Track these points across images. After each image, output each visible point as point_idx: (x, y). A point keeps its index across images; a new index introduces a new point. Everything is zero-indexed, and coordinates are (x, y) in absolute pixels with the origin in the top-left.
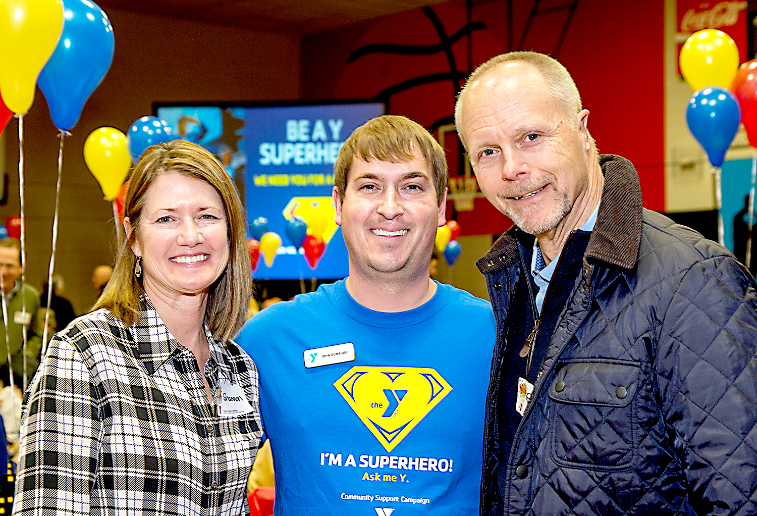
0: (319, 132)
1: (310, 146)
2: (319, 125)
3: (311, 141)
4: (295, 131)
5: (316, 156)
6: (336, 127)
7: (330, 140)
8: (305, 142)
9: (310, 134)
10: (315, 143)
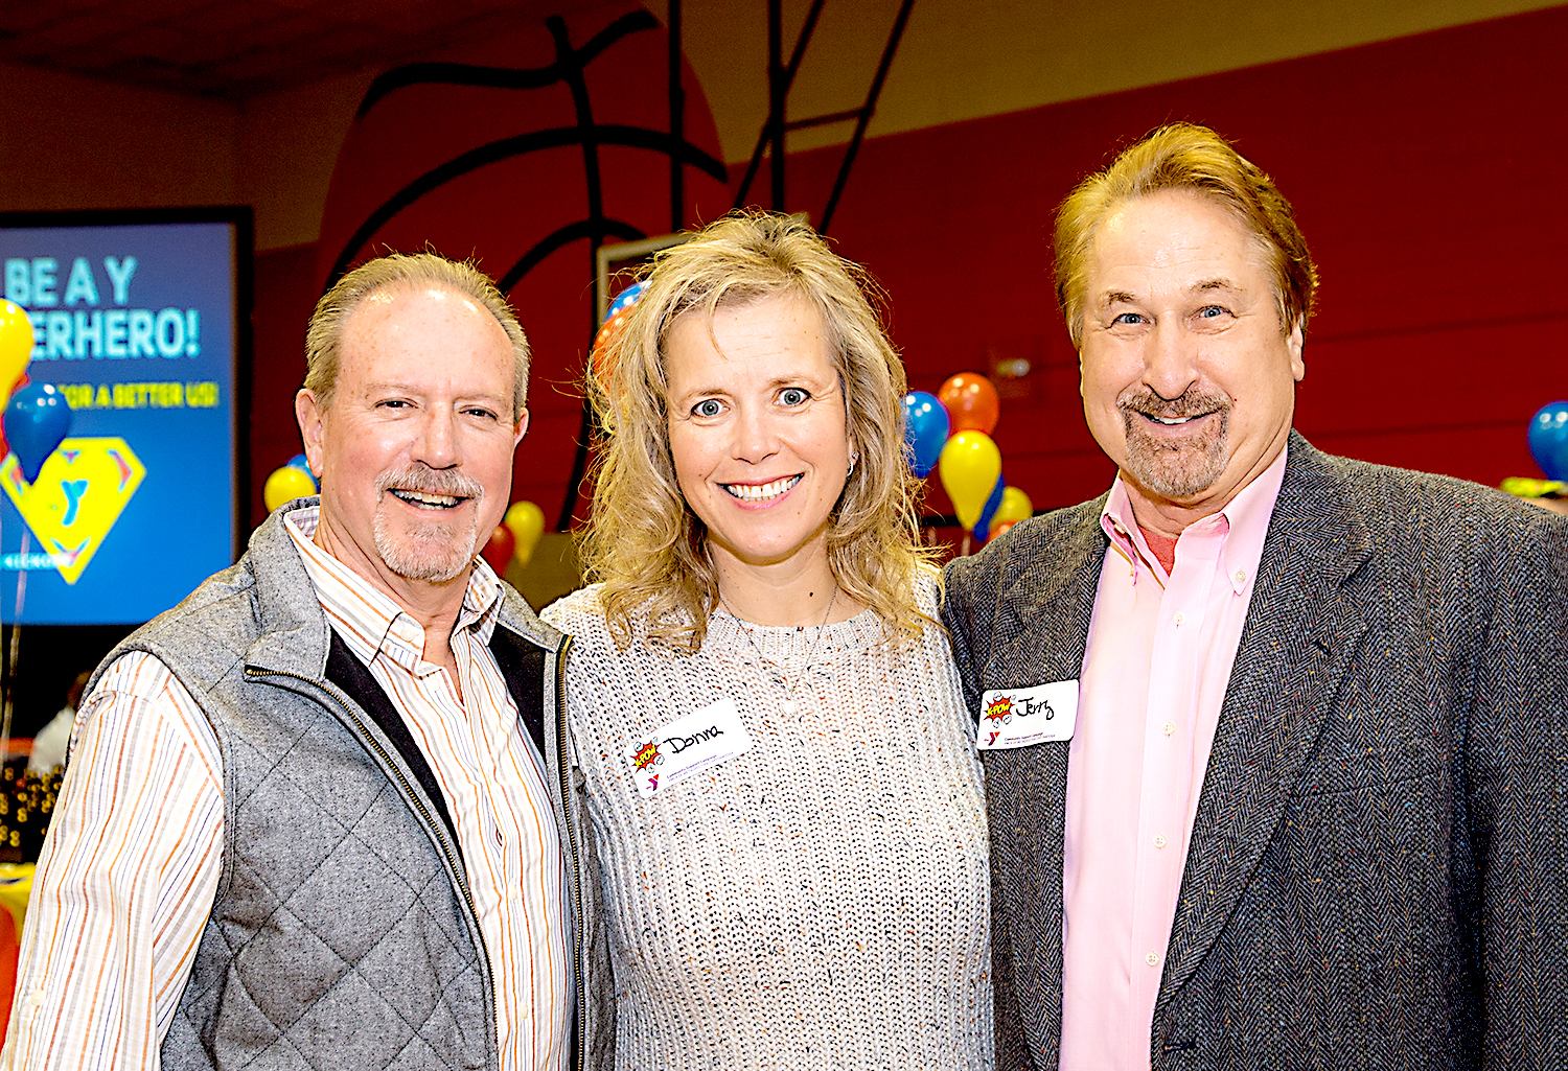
0: (82, 284)
1: (62, 318)
2: (81, 269)
3: (60, 307)
4: (24, 283)
5: (73, 343)
6: (121, 274)
7: (107, 303)
8: (46, 310)
9: (60, 289)
10: (71, 311)
